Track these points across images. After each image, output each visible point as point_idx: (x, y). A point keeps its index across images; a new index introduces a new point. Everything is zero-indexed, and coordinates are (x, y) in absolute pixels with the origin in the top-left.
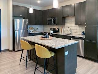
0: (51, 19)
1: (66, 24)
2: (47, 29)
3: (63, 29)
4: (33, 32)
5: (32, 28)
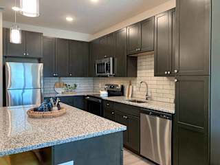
1: (138, 75)
3: (131, 87)
5: (62, 85)
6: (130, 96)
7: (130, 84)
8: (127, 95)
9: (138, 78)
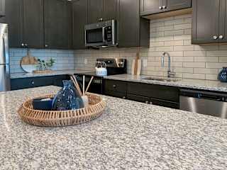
0: (98, 26)
2: (86, 62)
4: (34, 72)
5: (32, 61)
6: (138, 73)
7: (138, 58)
8: (133, 73)
9: (150, 49)
